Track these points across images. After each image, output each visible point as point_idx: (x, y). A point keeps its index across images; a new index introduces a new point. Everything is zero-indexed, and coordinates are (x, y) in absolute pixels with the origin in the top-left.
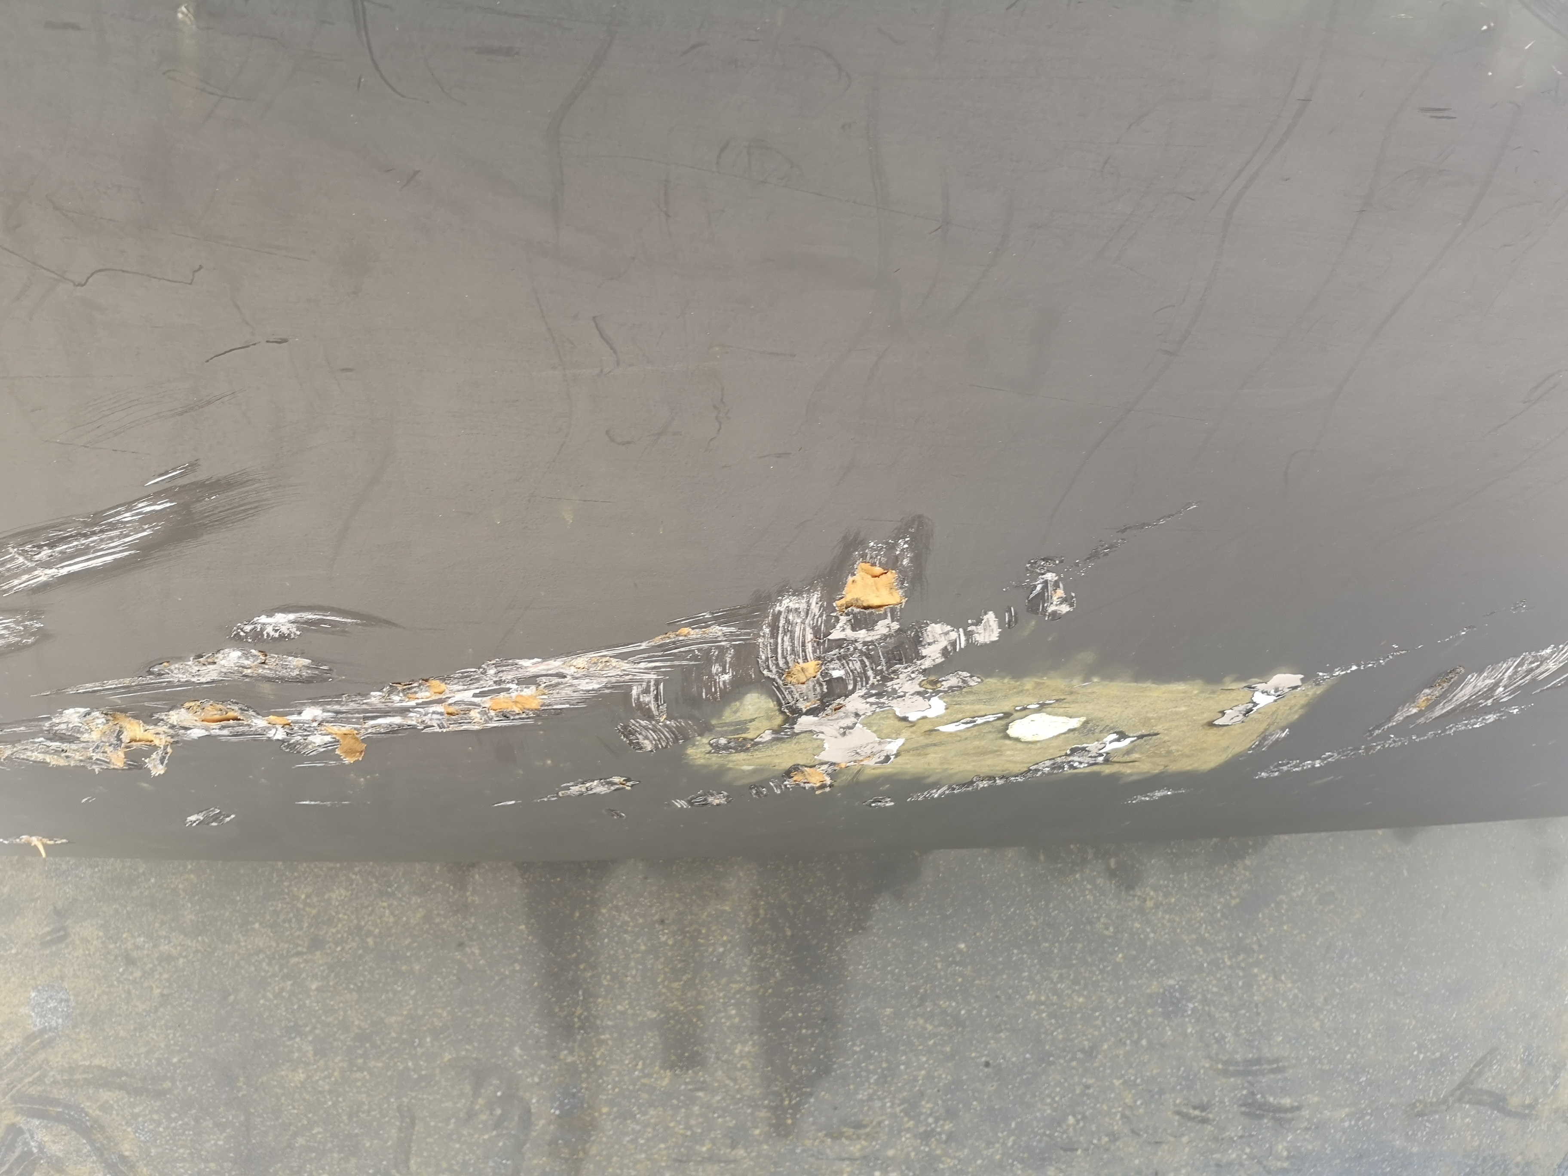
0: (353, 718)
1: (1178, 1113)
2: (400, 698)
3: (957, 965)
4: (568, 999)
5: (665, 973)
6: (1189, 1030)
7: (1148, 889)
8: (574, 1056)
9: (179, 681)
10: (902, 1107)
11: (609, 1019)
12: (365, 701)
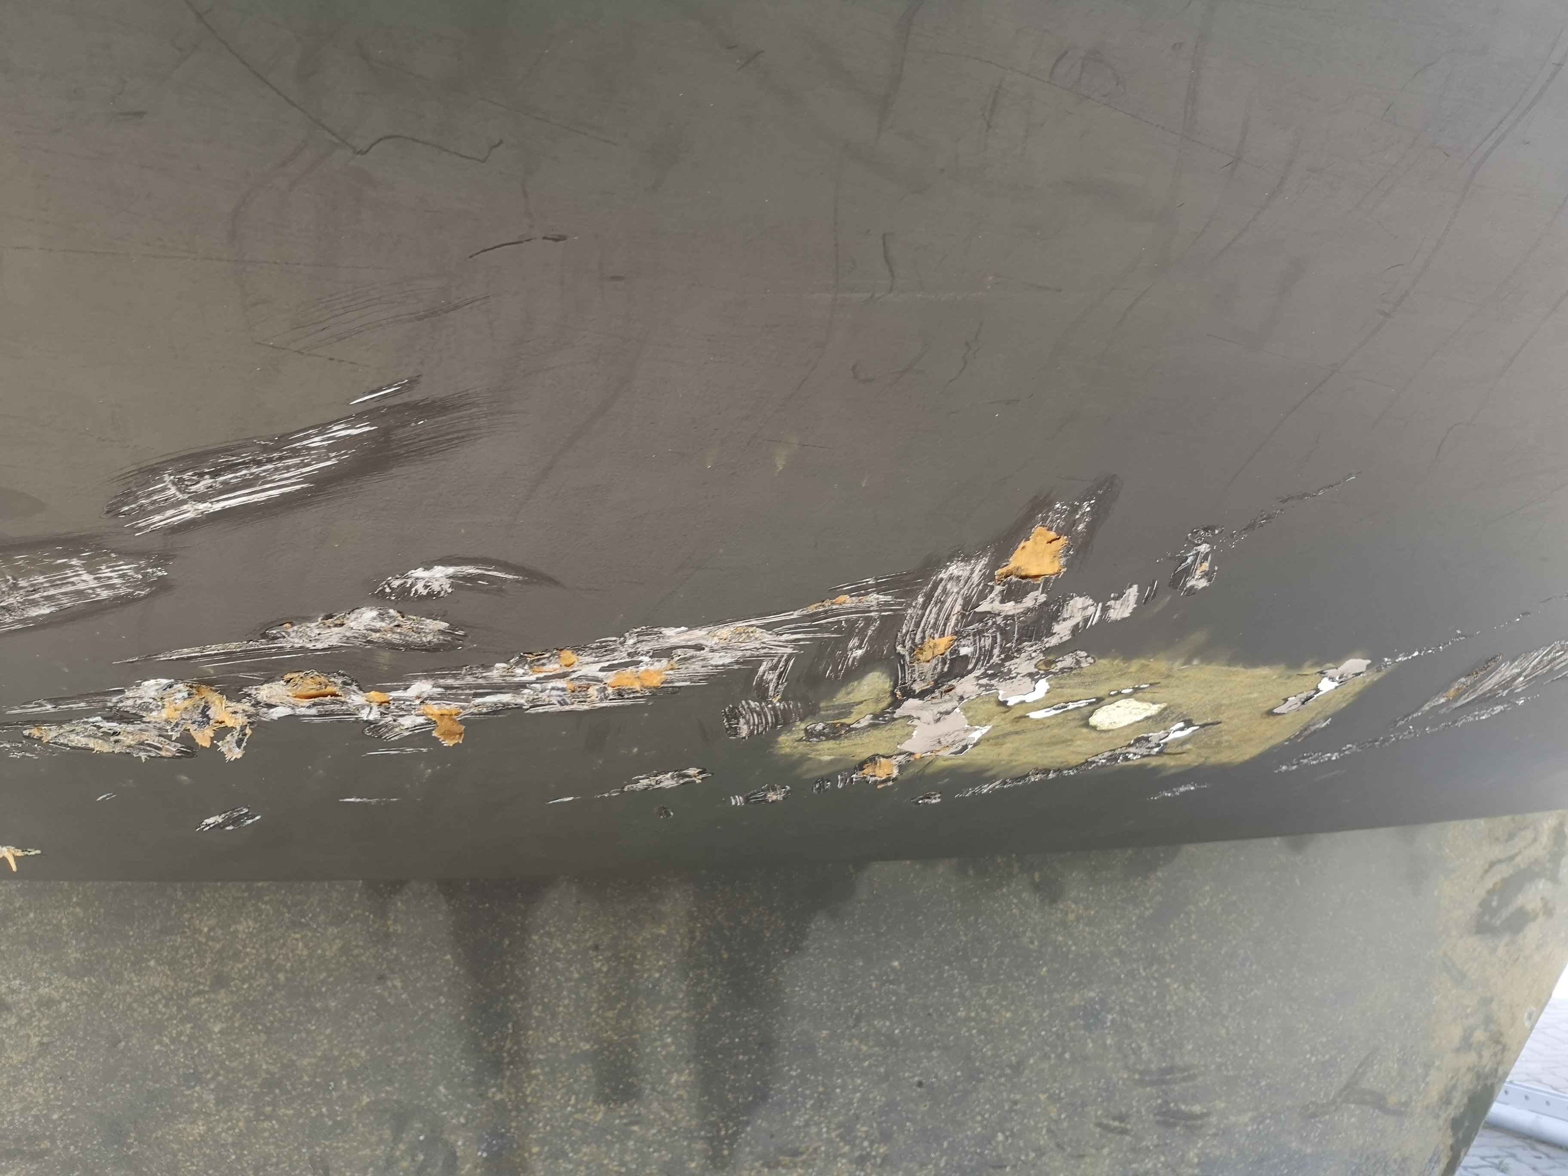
0: (462, 694)
1: (1099, 1125)
2: (523, 671)
3: (891, 984)
4: (496, 1033)
5: (600, 1002)
6: (1109, 1042)
7: (1069, 902)
8: (502, 1093)
9: (292, 647)
10: (838, 1132)
11: (541, 1053)
12: (484, 674)
